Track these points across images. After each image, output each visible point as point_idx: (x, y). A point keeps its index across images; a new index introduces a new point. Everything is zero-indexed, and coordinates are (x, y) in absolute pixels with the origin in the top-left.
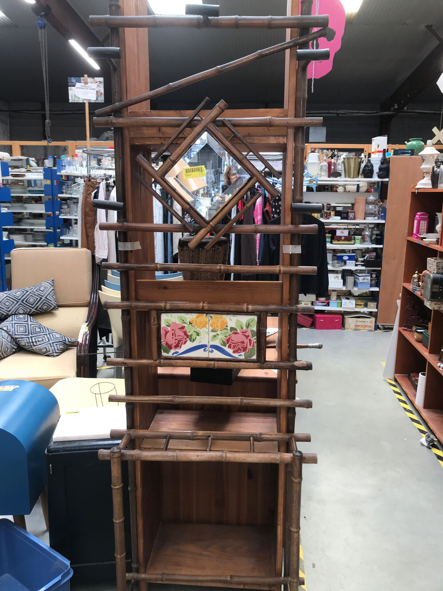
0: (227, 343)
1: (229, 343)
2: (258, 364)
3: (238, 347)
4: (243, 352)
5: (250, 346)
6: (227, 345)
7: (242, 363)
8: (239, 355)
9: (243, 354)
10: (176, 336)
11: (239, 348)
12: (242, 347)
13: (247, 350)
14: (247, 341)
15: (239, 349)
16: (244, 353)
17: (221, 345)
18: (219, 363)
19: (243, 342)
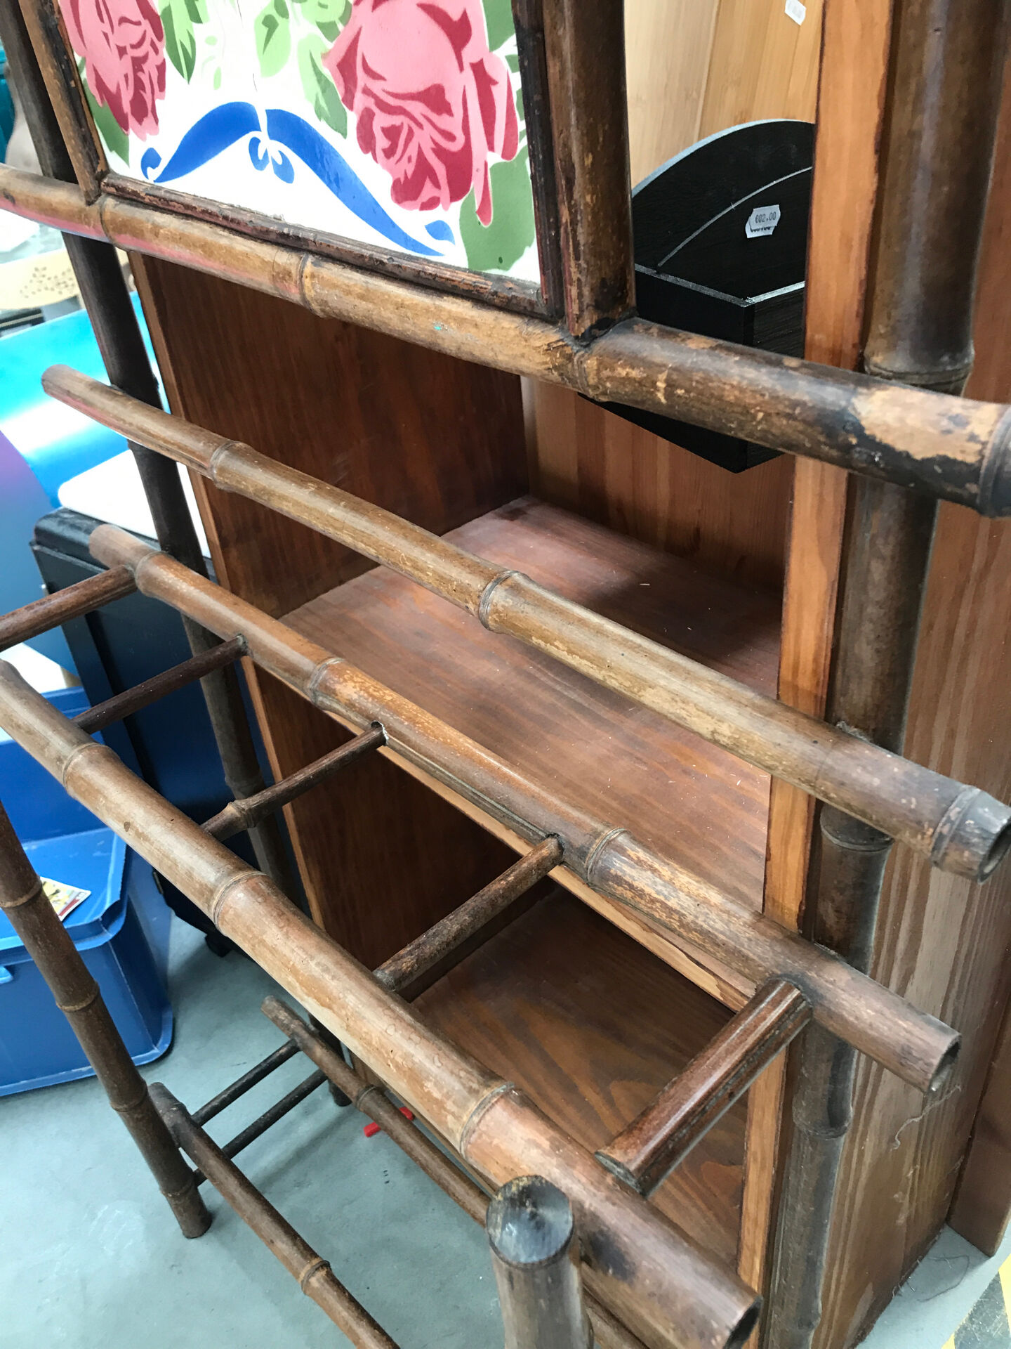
0: (349, 101)
1: (360, 100)
2: (552, 335)
3: (412, 151)
4: (455, 197)
5: (491, 148)
6: (352, 119)
7: (451, 305)
8: (438, 230)
9: (451, 213)
10: (115, 22)
11: (420, 153)
12: (439, 151)
13: (476, 186)
14: (461, 85)
15: (423, 171)
16: (457, 205)
17: (319, 113)
18: (332, 271)
19: (435, 98)
